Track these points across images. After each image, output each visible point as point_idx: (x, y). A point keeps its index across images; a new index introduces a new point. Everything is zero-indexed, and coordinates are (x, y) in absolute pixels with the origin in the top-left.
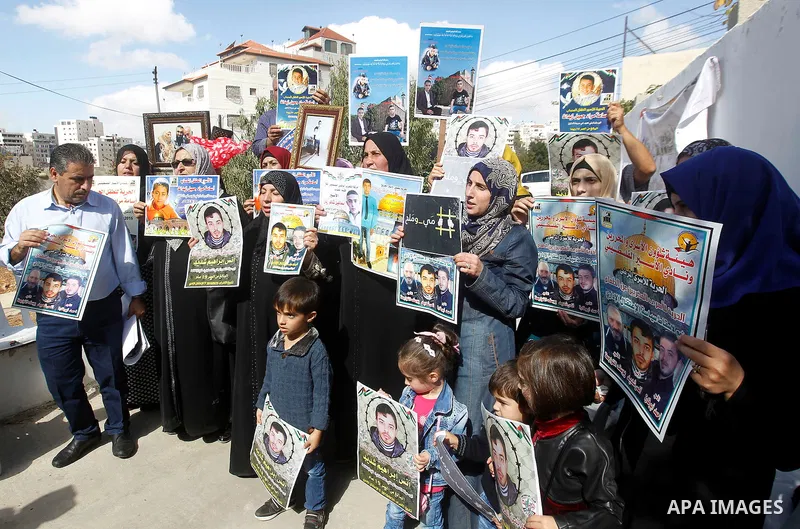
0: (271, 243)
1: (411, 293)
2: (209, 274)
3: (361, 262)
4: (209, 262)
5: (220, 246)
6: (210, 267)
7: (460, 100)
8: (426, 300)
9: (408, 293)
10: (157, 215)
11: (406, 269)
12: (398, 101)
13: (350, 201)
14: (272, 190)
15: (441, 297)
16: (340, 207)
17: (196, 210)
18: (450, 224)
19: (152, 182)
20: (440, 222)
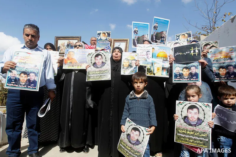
0: (123, 65)
1: (179, 77)
2: (97, 76)
3: (151, 74)
4: (96, 73)
5: (101, 67)
6: (97, 74)
7: (162, 39)
8: (185, 78)
9: (178, 78)
10: (69, 62)
11: (176, 70)
12: (146, 36)
13: (147, 54)
14: (118, 51)
15: (192, 76)
16: (143, 56)
17: (92, 55)
18: (197, 51)
19: (68, 51)
20: (192, 52)
